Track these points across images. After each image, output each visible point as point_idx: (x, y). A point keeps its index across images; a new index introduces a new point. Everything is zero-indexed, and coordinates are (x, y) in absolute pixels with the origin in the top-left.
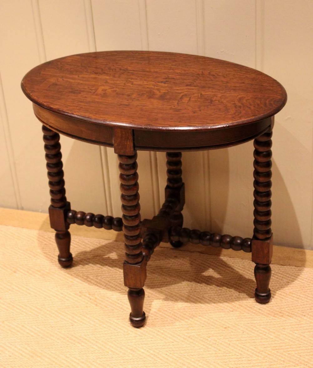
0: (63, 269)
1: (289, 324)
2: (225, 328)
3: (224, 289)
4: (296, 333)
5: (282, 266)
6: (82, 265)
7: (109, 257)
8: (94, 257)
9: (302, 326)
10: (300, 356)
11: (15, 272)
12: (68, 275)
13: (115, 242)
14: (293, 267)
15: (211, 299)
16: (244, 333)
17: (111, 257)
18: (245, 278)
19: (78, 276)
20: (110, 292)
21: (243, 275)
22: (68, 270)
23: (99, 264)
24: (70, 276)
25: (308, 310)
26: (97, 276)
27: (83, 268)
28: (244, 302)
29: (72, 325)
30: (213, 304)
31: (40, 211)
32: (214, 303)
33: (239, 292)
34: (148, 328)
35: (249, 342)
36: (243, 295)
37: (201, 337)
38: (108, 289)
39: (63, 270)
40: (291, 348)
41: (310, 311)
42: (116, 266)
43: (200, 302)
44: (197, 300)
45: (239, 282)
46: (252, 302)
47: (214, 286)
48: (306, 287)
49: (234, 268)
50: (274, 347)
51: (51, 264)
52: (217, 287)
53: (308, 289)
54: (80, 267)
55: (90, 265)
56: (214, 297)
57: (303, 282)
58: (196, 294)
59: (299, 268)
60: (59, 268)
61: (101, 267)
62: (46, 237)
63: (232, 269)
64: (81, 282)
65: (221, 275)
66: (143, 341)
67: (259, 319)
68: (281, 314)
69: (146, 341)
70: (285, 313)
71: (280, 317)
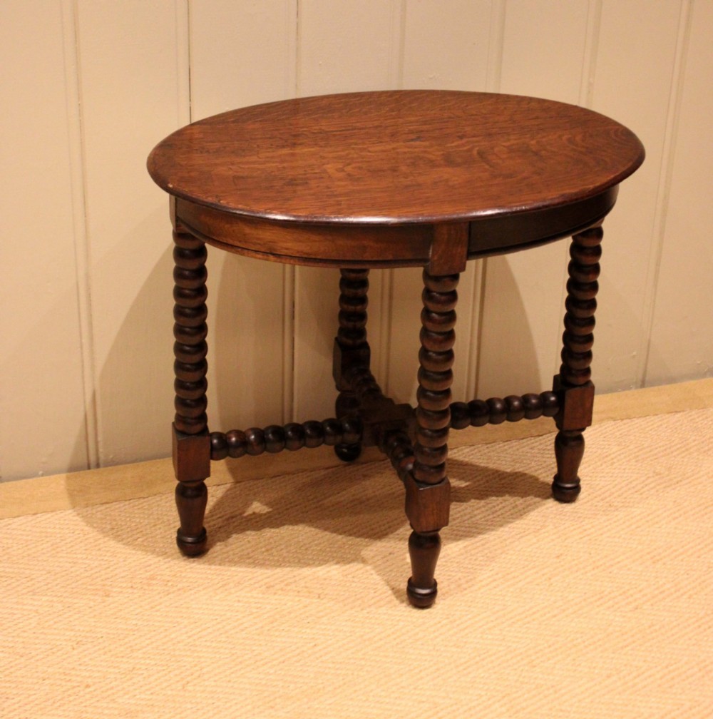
0: (192, 560)
1: (637, 518)
2: (558, 557)
3: (493, 500)
4: (659, 528)
6: (220, 541)
7: (254, 513)
8: (228, 519)
9: (658, 513)
10: (699, 557)
11: (107, 596)
12: (213, 567)
13: (238, 485)
15: (489, 523)
16: (592, 555)
17: (257, 511)
18: (507, 473)
19: (233, 562)
20: (319, 568)
21: (498, 469)
22: (205, 558)
23: (248, 530)
24: (218, 567)
25: (642, 488)
26: (267, 550)
27: (226, 546)
28: (544, 507)
29: (315, 646)
30: (502, 529)
31: (41, 473)
32: (501, 526)
33: (522, 497)
34: (442, 602)
35: (612, 566)
36: (531, 499)
37: (538, 585)
38: (307, 565)
39: (194, 561)
40: (675, 551)
41: (648, 488)
42: (284, 525)
43: (479, 533)
44: (469, 532)
45: (503, 481)
46: (551, 504)
47: (473, 501)
49: (474, 463)
50: (652, 558)
51: (160, 558)
52: (478, 501)
53: (612, 459)
54: (220, 545)
55: (234, 536)
56: (490, 517)
60: (185, 560)
61: (259, 533)
62: (99, 515)
63: (472, 465)
64: (250, 570)
65: (466, 481)
66: (458, 625)
67: (589, 526)
68: (613, 509)
69: (462, 623)
70: (615, 504)
71: (616, 513)
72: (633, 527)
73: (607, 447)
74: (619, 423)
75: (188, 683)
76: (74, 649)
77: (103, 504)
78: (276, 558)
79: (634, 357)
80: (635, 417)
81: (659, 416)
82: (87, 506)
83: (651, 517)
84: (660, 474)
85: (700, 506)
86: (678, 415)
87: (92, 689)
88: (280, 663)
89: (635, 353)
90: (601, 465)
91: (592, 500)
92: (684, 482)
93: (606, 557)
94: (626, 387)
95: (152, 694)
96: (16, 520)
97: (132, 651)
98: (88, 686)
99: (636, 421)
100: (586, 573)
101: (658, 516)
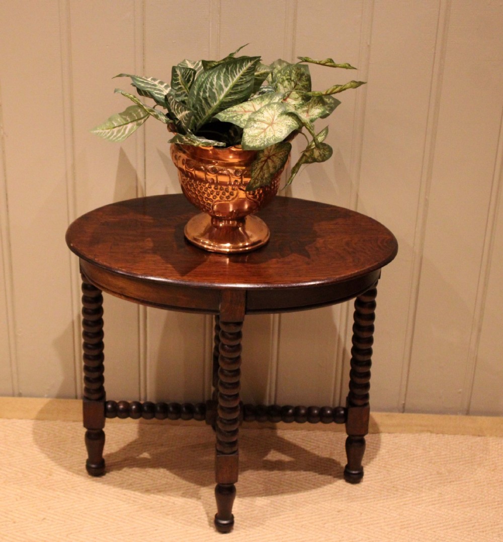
1: (408, 499)
2: (339, 512)
4: (419, 508)
5: (374, 435)
9: (424, 498)
10: (434, 532)
11: (50, 475)
14: (387, 434)
15: (308, 481)
16: (362, 515)
25: (423, 480)
29: (156, 530)
31: (46, 396)
35: (372, 524)
37: (316, 525)
40: (420, 524)
41: (426, 481)
48: (411, 455)
50: (402, 525)
53: (414, 458)
56: (310, 478)
57: (405, 449)
58: (288, 477)
59: (393, 435)
62: (69, 428)
66: (250, 538)
67: (372, 497)
68: (395, 489)
69: (253, 537)
70: (399, 486)
71: (395, 492)
72: (402, 504)
73: (415, 449)
74: (434, 435)
75: (71, 533)
76: (17, 500)
77: (74, 421)
78: (161, 474)
79: (460, 393)
80: (446, 434)
81: (465, 436)
82: (64, 421)
83: (418, 500)
84: (441, 474)
85: (456, 500)
86: (479, 438)
87: (16, 524)
88: (130, 534)
89: (460, 390)
90: (404, 460)
91: (385, 481)
92: (455, 483)
93: (371, 518)
94: (455, 412)
95: (48, 535)
96: (20, 421)
97: (49, 509)
98: (14, 522)
99: (446, 436)
100: (351, 525)
101: (423, 500)
